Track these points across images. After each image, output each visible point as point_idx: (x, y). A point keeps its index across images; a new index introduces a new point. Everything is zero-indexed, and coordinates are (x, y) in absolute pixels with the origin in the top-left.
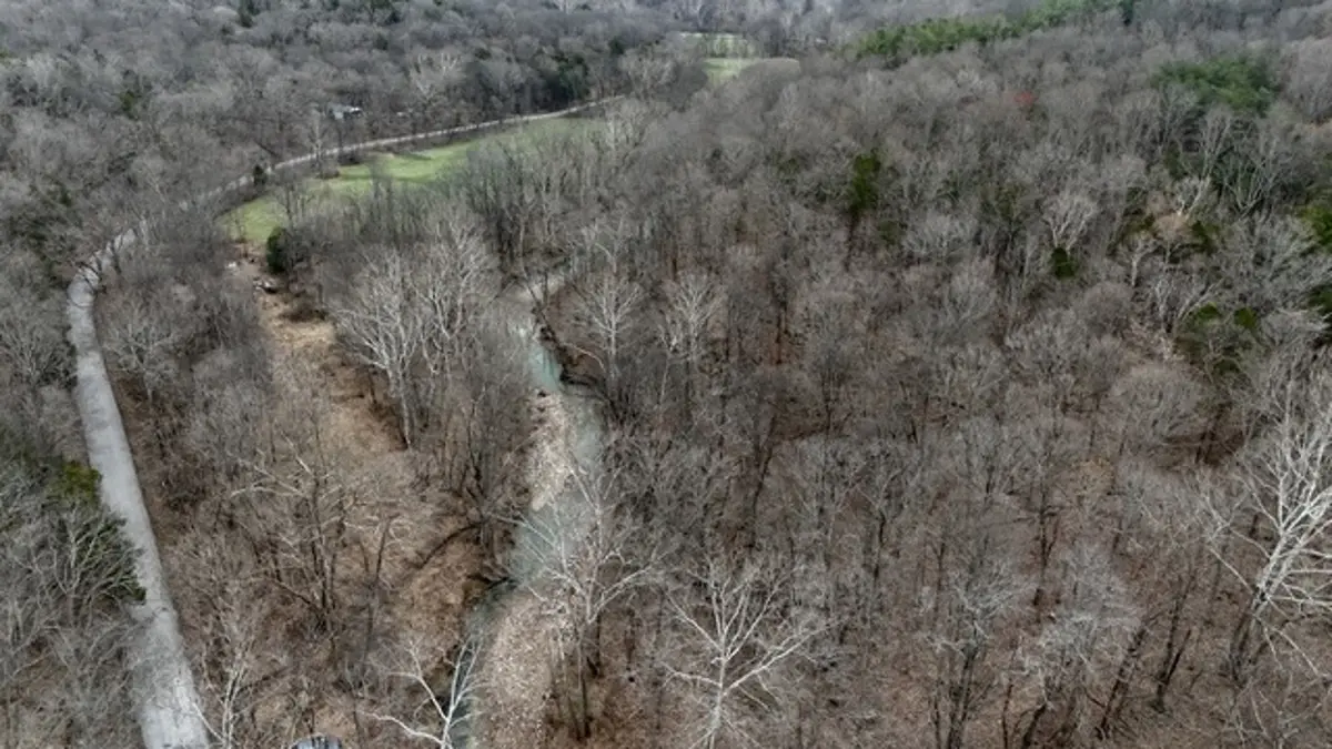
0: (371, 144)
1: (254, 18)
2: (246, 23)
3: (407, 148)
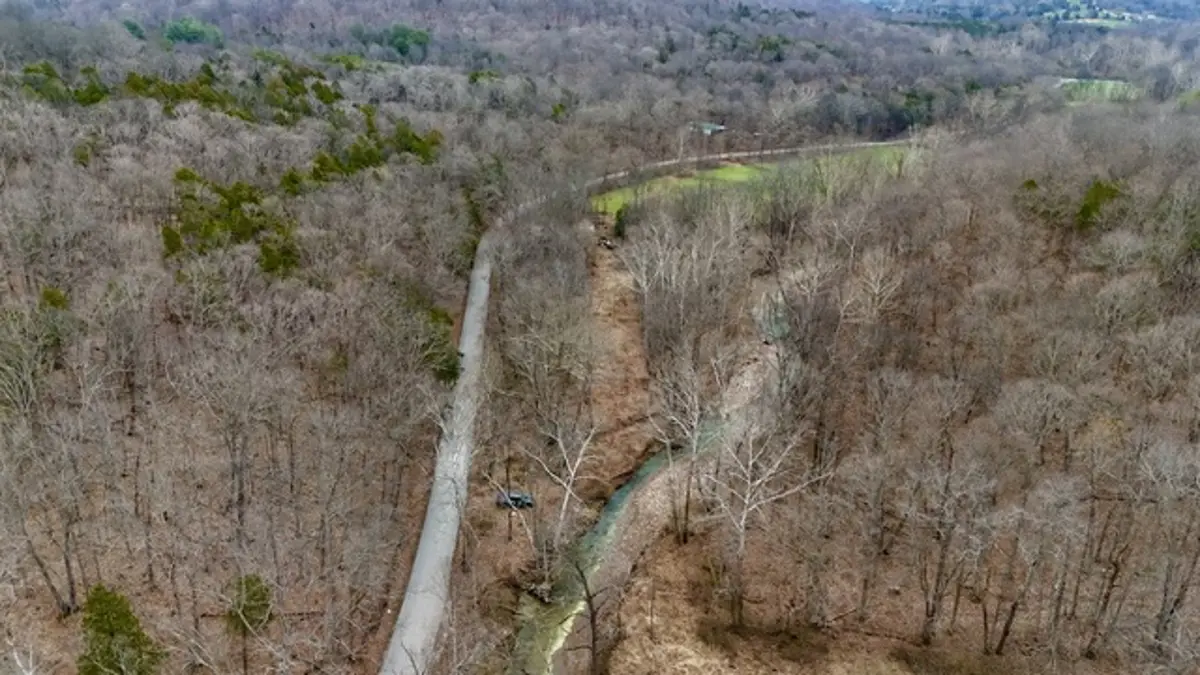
0: (724, 156)
1: (670, 56)
2: (663, 60)
3: (752, 161)
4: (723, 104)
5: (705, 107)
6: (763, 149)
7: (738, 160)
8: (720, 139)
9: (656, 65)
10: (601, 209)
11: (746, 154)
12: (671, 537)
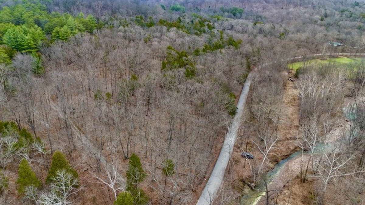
0: (340, 54)
1: (325, 19)
2: (322, 20)
3: (352, 57)
4: (343, 36)
5: (336, 37)
6: (356, 53)
7: (346, 56)
8: (340, 48)
9: (319, 22)
10: (291, 68)
11: (349, 54)
12: (299, 179)
